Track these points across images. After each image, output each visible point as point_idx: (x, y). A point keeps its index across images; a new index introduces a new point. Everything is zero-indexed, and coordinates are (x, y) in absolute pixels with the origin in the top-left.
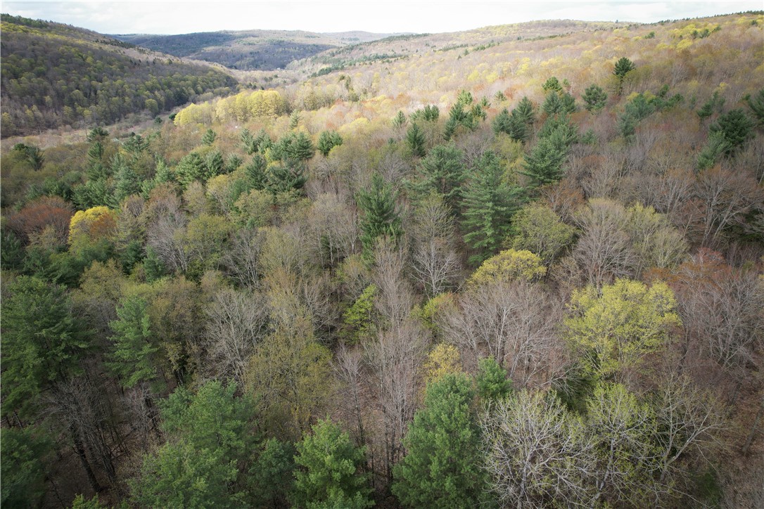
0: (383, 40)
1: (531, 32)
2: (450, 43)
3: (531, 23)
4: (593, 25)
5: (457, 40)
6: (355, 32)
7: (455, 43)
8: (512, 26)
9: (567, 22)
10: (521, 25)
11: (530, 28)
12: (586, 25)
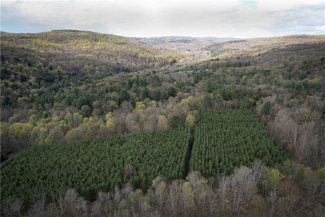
0: (228, 42)
1: (288, 40)
2: (255, 44)
3: (288, 36)
4: (316, 37)
5: (258, 43)
6: (210, 37)
7: (257, 44)
8: (280, 38)
9: (304, 36)
10: (283, 37)
11: (287, 39)
12: (313, 37)
